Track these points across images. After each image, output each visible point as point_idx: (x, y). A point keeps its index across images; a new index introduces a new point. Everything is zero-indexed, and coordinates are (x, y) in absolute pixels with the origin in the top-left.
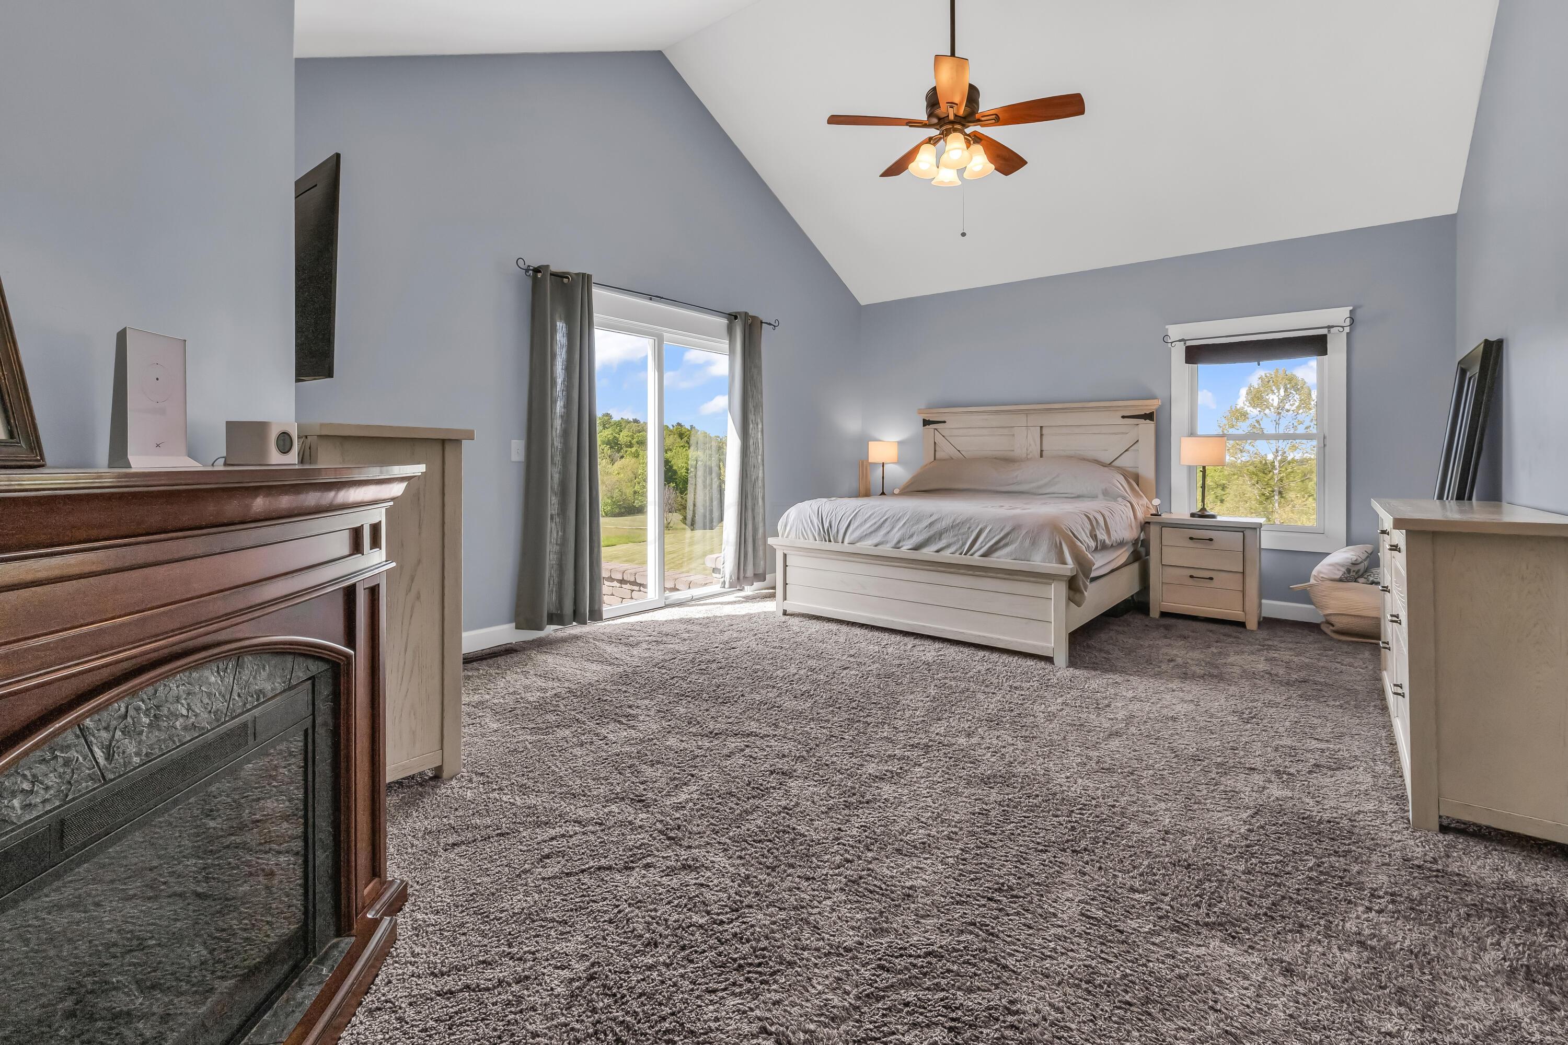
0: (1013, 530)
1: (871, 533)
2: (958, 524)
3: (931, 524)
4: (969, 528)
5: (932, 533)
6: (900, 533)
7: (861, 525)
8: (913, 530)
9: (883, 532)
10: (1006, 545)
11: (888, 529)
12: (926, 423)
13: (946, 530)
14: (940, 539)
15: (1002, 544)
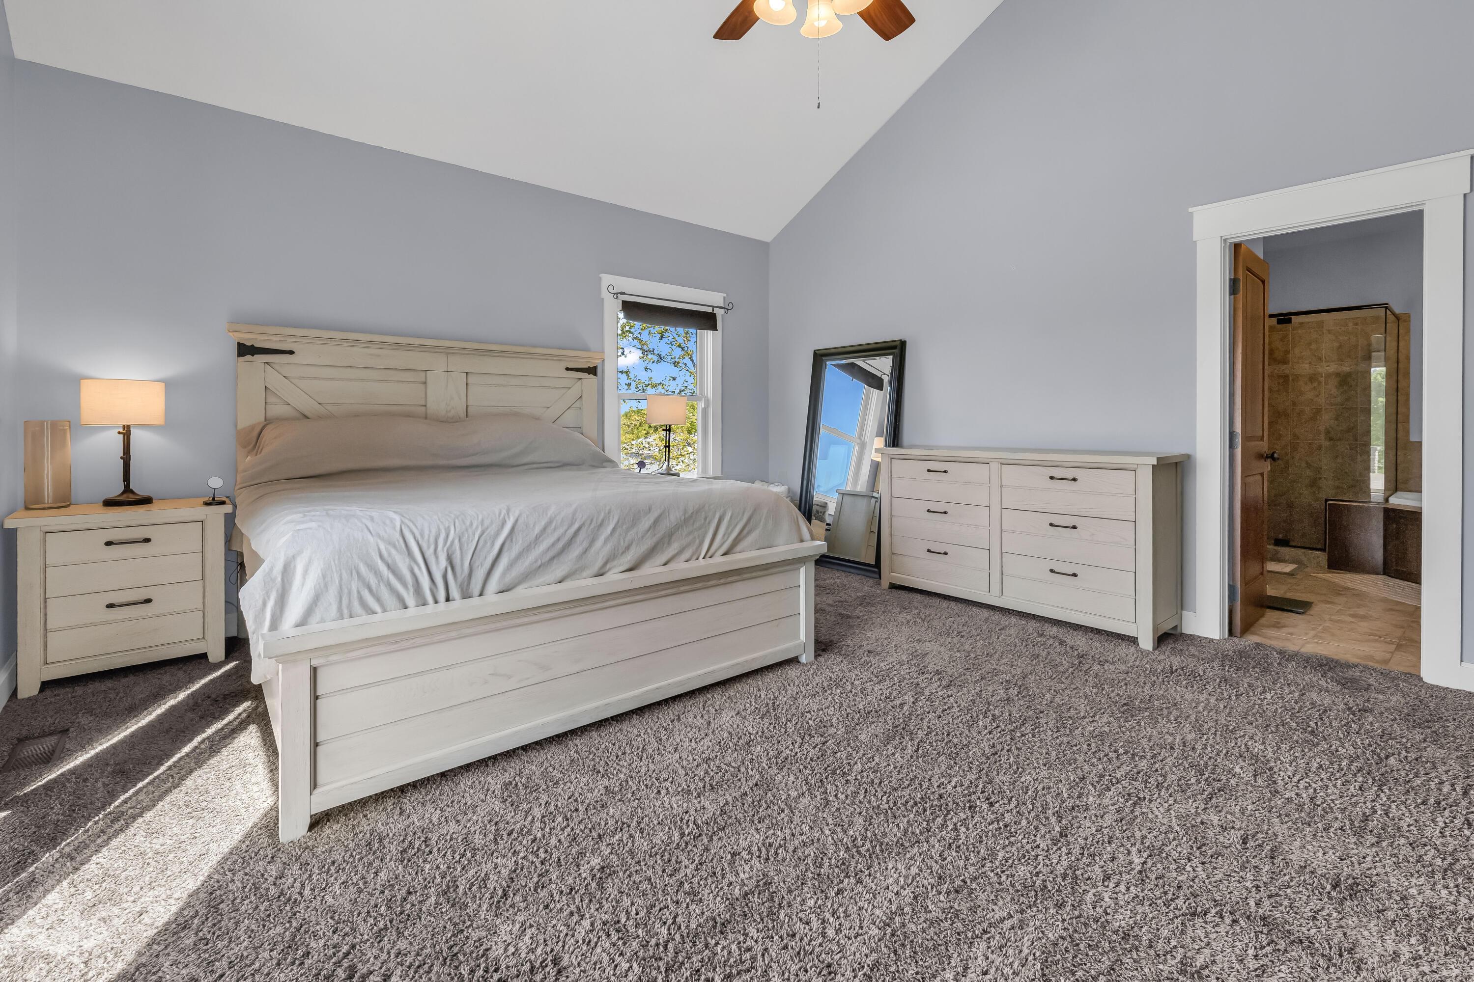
0: (755, 510)
1: (552, 559)
2: (691, 516)
3: (656, 522)
4: (705, 519)
5: (659, 536)
6: (609, 547)
7: (527, 549)
8: (629, 537)
9: (576, 551)
10: (749, 533)
11: (585, 544)
12: (244, 350)
13: (678, 527)
14: (669, 543)
15: (745, 532)
